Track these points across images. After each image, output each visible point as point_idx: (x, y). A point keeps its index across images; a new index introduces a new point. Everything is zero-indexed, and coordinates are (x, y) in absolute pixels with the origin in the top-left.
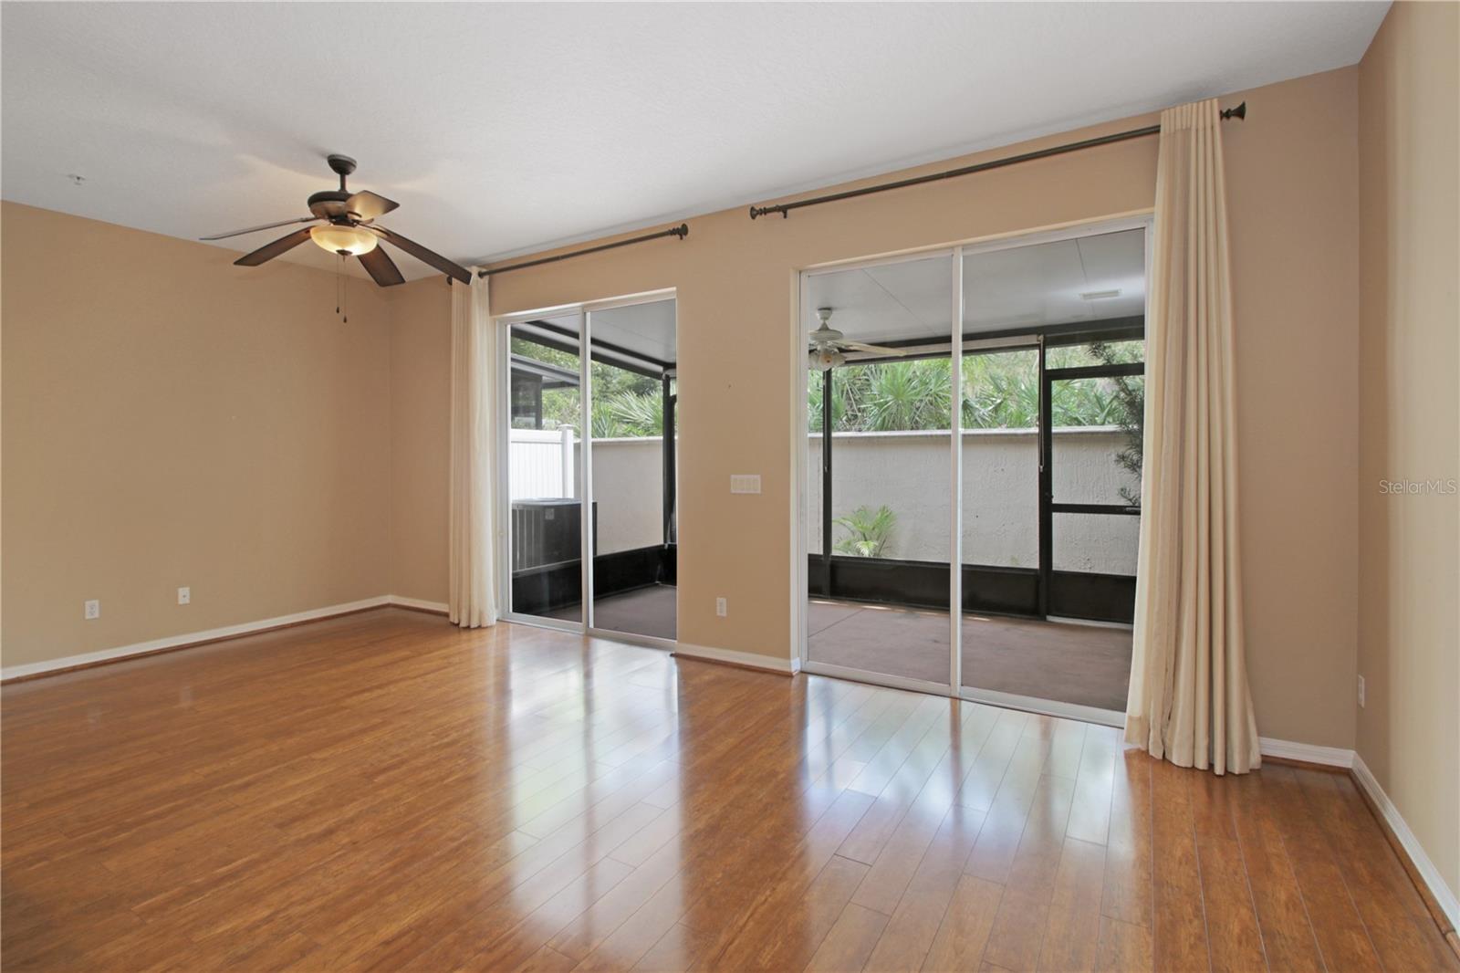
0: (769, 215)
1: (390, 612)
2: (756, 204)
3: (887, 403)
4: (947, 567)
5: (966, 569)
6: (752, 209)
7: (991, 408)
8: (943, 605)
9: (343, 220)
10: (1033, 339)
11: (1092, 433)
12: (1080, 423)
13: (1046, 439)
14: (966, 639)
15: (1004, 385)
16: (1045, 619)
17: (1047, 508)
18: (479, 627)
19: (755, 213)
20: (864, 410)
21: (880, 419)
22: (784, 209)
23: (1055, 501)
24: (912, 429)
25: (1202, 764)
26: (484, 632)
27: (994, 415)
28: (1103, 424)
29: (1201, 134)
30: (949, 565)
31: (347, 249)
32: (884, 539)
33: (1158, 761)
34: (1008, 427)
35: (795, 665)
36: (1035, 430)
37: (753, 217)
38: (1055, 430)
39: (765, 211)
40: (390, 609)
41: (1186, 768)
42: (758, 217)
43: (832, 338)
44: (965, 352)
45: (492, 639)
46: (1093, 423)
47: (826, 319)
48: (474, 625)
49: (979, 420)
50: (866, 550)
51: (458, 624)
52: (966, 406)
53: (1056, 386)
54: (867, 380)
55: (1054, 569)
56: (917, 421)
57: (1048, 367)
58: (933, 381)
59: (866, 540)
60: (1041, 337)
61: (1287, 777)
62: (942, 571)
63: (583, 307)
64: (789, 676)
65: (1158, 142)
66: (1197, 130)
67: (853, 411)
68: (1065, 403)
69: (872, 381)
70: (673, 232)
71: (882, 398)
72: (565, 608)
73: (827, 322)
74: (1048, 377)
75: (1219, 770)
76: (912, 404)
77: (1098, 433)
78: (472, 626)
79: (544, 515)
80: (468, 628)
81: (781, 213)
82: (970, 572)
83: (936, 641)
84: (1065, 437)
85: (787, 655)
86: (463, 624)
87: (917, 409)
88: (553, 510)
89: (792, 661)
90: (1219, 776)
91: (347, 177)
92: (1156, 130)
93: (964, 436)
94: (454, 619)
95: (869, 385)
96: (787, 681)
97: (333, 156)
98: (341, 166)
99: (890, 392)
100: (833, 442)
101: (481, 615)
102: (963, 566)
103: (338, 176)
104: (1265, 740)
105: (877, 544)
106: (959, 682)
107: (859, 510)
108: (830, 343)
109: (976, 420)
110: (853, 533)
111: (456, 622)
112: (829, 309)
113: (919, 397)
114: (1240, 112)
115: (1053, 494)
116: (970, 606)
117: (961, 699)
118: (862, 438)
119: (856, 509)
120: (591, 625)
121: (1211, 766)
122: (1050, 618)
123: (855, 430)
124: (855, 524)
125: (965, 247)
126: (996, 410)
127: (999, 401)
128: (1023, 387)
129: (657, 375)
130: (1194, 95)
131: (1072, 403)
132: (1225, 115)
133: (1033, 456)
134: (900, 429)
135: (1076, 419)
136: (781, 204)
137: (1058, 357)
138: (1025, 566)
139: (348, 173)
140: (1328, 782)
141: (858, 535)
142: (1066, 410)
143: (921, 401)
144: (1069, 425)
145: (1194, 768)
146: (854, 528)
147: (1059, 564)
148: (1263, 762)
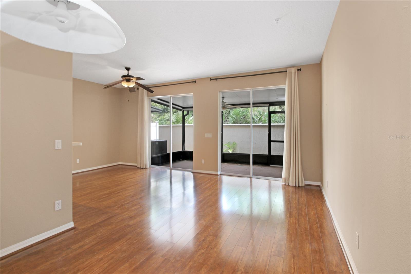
0: (214, 80)
1: (120, 166)
2: (211, 77)
3: (234, 117)
4: (249, 155)
5: (253, 155)
6: (210, 79)
7: (258, 119)
8: (248, 163)
9: (128, 81)
10: (267, 105)
11: (280, 125)
12: (278, 123)
13: (270, 126)
14: (253, 169)
15: (261, 113)
16: (269, 166)
17: (270, 141)
18: (145, 168)
19: (211, 79)
20: (228, 119)
21: (233, 121)
22: (217, 79)
23: (272, 140)
24: (240, 123)
25: (294, 185)
26: (147, 169)
27: (259, 120)
28: (282, 123)
29: (294, 73)
30: (250, 154)
31: (129, 86)
32: (234, 149)
33: (287, 185)
34: (262, 123)
35: (219, 173)
36: (268, 124)
37: (210, 80)
38: (272, 124)
39: (213, 79)
40: (120, 165)
41: (292, 186)
42: (211, 80)
43: (224, 104)
44: (253, 107)
45: (148, 171)
46: (281, 122)
47: (223, 99)
48: (144, 167)
49: (256, 121)
50: (230, 151)
51: (140, 168)
52: (253, 118)
53: (272, 115)
54: (229, 111)
55: (271, 154)
56: (241, 122)
57: (270, 111)
58: (245, 112)
59: (230, 149)
60: (269, 104)
61: (308, 187)
62: (248, 155)
63: (170, 96)
64: (218, 175)
65: (287, 73)
66: (293, 73)
67: (226, 119)
68: (275, 118)
69: (231, 112)
70: (193, 82)
71: (233, 116)
72: (165, 164)
73: (223, 100)
74: (270, 113)
75: (297, 186)
76: (240, 117)
77: (281, 125)
78: (144, 168)
79: (156, 143)
80: (143, 168)
81: (216, 80)
82: (254, 155)
83: (247, 170)
84: (274, 126)
85: (217, 171)
86: (142, 167)
87: (241, 119)
88: (158, 142)
89: (218, 172)
90: (297, 187)
91: (129, 71)
92: (286, 71)
93: (253, 125)
94: (139, 166)
95: (230, 113)
96: (217, 176)
97: (126, 67)
98: (128, 69)
99: (235, 115)
100: (223, 126)
101: (146, 165)
102: (253, 154)
103: (127, 71)
104: (305, 181)
105: (233, 150)
106: (252, 174)
107: (228, 142)
108: (224, 105)
109: (255, 122)
110: (227, 148)
111: (140, 167)
112: (224, 97)
113: (242, 116)
114: (300, 70)
115: (271, 138)
116: (254, 163)
117: (252, 178)
118: (229, 125)
119: (227, 142)
120: (172, 167)
121: (296, 185)
122: (271, 165)
123: (227, 124)
124: (228, 146)
125: (253, 89)
126: (260, 119)
127: (260, 117)
128: (266, 114)
129: (180, 110)
130: (292, 66)
131: (277, 118)
132: (298, 70)
133: (267, 130)
134: (237, 123)
135: (277, 122)
136: (216, 78)
137: (272, 109)
138: (265, 154)
139: (129, 70)
140: (316, 188)
141: (228, 148)
142: (275, 120)
143: (242, 117)
144: (276, 123)
145: (293, 186)
146: (227, 147)
147: (273, 153)
148: (305, 185)
